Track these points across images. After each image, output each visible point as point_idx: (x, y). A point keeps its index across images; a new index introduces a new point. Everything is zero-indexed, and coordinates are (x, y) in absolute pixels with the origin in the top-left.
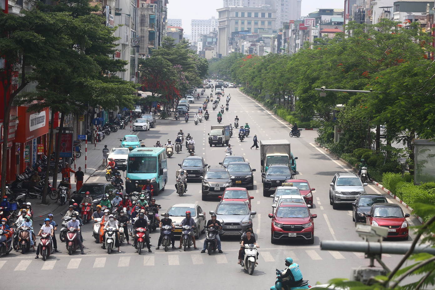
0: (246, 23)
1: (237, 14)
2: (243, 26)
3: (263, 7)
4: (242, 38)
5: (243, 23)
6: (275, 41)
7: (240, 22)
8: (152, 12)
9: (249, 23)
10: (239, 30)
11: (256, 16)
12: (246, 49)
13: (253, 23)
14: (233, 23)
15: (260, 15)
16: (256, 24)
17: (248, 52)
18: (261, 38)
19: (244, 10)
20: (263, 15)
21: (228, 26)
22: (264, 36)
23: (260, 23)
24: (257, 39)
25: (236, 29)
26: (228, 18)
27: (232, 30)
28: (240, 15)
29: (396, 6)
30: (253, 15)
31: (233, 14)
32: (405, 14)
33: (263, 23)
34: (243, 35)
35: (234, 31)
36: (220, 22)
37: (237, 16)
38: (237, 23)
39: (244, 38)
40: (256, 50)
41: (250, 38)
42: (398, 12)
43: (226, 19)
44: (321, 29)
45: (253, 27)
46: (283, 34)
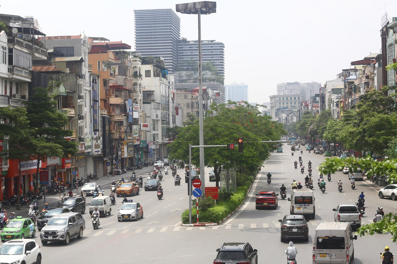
0: (285, 103)
1: (280, 98)
2: (284, 105)
3: (295, 94)
4: (282, 112)
5: (283, 104)
6: (297, 113)
7: (282, 103)
8: (198, 100)
9: (287, 103)
10: (282, 107)
11: (291, 99)
12: (284, 118)
13: (289, 103)
14: (278, 104)
15: (293, 99)
16: (291, 103)
17: (285, 120)
18: (293, 111)
19: (284, 96)
20: (295, 98)
21: (275, 106)
22: (294, 110)
23: (293, 103)
24: (290, 112)
25: (280, 107)
26: (275, 101)
27: (278, 107)
28: (282, 99)
29: (333, 91)
30: (289, 99)
31: (278, 99)
32: (336, 95)
33: (295, 103)
34: (282, 110)
35: (279, 108)
36: (271, 103)
37: (280, 99)
38: (280, 104)
39: (283, 112)
40: (289, 119)
41: (286, 112)
42: (333, 95)
43: (274, 102)
44: (312, 105)
45: (289, 105)
46: (301, 109)
